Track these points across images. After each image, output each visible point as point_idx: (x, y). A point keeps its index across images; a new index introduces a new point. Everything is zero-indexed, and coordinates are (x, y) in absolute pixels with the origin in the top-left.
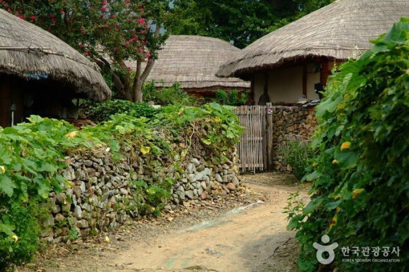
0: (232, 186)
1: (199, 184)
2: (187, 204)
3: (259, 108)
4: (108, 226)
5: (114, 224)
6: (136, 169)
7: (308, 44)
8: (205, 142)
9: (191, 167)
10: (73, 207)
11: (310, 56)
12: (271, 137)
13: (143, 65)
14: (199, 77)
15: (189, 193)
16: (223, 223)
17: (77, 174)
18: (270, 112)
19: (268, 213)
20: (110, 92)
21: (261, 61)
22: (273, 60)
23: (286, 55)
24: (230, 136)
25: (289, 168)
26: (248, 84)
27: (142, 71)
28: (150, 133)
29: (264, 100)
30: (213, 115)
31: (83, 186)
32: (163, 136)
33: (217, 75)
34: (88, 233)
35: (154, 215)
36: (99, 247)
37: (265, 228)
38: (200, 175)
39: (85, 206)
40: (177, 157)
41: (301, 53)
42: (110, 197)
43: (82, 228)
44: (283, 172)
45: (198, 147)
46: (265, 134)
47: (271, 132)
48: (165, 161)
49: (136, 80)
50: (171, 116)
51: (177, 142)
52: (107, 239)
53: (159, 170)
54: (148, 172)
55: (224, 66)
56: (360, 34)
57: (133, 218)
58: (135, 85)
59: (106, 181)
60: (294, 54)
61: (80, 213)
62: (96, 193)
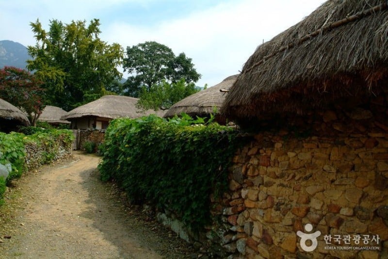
0: (70, 155)
1: (62, 154)
2: (58, 160)
3: (76, 131)
4: (35, 167)
5: (37, 166)
6: (43, 149)
7: (91, 112)
8: (64, 141)
9: (59, 149)
10: (26, 161)
11: (92, 115)
12: (79, 139)
13: (37, 115)
14: (52, 119)
15: (59, 157)
16: (70, 166)
17: (27, 151)
18: (79, 132)
19: (83, 163)
20: (30, 124)
21: (76, 116)
22: (80, 116)
23: (84, 115)
24: (71, 139)
25: (84, 149)
26: (70, 122)
27: (36, 116)
28: (48, 138)
29: (76, 128)
30: (66, 133)
31: (29, 155)
32: (51, 139)
33: (60, 119)
34: (30, 169)
35: (49, 164)
36: (34, 174)
37: (84, 168)
38: (62, 151)
39: (29, 161)
40: (55, 146)
41: (89, 114)
42: (36, 158)
43: (28, 168)
44: (82, 150)
45: (61, 142)
46: (77, 138)
47: (79, 137)
48: (52, 147)
49: (34, 120)
50: (53, 133)
51: (56, 141)
52: (36, 171)
53: (50, 149)
54: (47, 150)
55: (63, 117)
56: (107, 110)
57: (42, 164)
58: (34, 121)
59: (36, 153)
60: (87, 114)
61: (28, 163)
62: (33, 157)
